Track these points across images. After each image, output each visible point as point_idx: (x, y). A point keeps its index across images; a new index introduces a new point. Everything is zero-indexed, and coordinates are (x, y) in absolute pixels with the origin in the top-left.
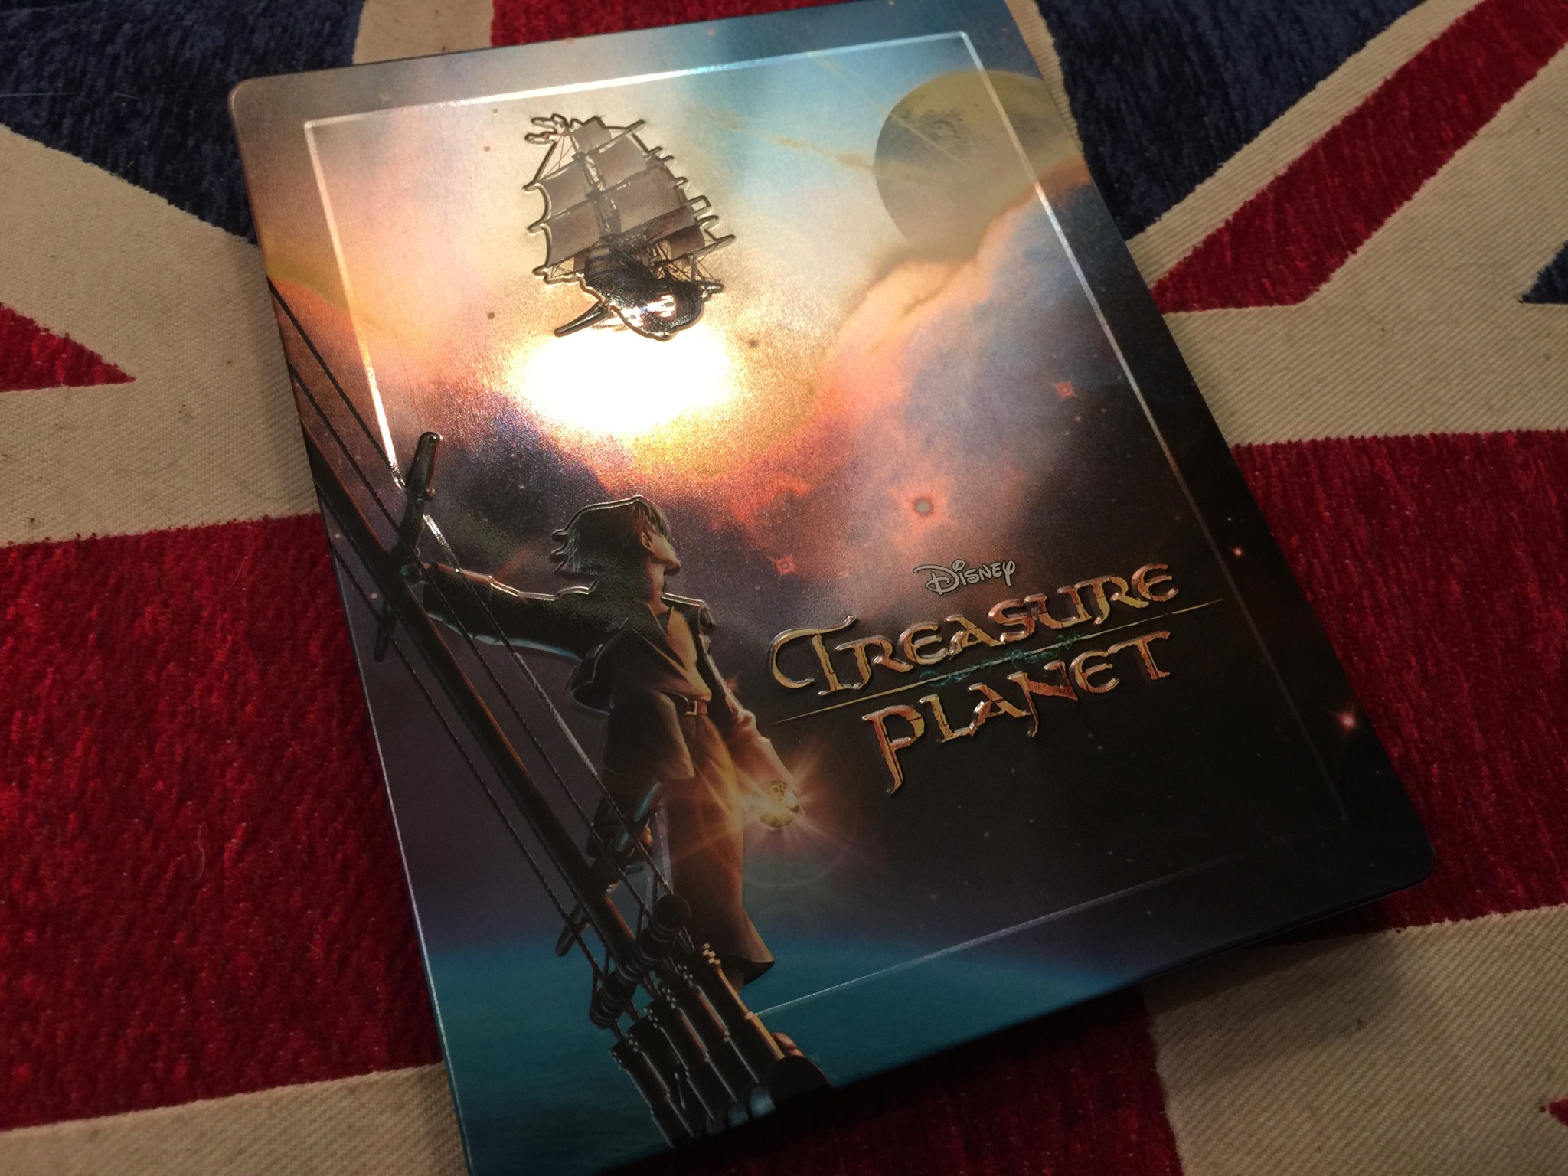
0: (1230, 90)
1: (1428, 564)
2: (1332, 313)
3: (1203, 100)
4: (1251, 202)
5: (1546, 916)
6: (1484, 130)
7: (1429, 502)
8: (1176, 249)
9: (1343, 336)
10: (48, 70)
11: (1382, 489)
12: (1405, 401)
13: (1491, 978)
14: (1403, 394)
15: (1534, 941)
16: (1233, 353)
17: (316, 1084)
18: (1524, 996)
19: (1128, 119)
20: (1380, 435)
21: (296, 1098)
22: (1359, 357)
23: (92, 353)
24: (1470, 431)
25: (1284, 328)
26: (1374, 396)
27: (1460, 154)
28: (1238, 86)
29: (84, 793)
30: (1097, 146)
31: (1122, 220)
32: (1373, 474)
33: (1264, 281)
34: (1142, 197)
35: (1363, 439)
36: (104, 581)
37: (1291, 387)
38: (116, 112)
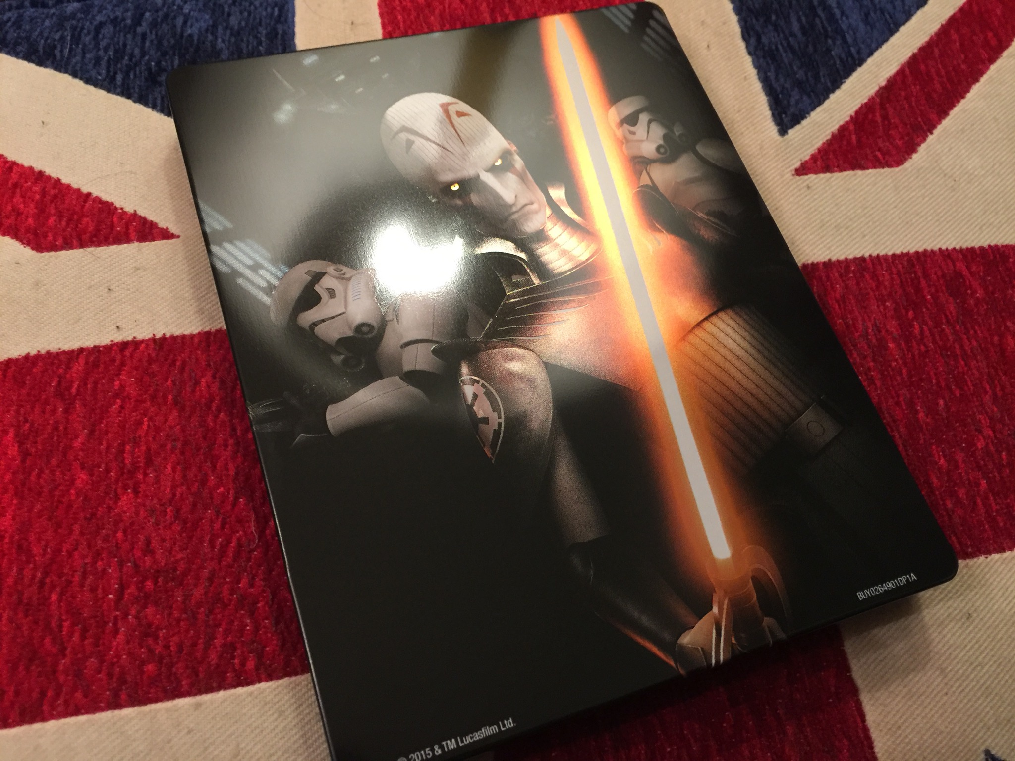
2: (921, 171)
3: (830, 41)
4: (866, 103)
6: (1005, 54)
7: (991, 288)
8: (821, 134)
9: (929, 186)
10: (103, 44)
11: (961, 281)
12: (971, 225)
14: (969, 221)
16: (862, 198)
19: (784, 55)
20: (957, 247)
22: (940, 199)
23: (152, 221)
25: (893, 182)
26: (951, 222)
27: (993, 68)
28: (851, 33)
29: (174, 495)
30: (765, 73)
31: (786, 117)
32: (955, 271)
33: (878, 153)
34: (797, 103)
35: (947, 249)
36: (174, 363)
37: (900, 218)
38: (149, 69)
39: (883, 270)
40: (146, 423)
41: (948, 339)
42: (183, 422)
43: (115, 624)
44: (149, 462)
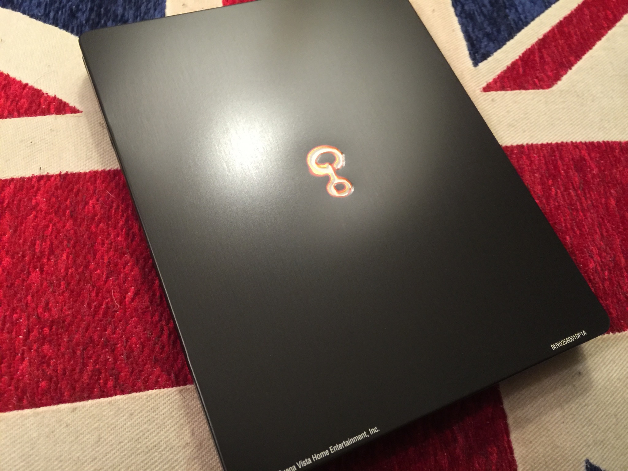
0: (518, 7)
1: (602, 193)
2: (562, 93)
3: (507, 11)
4: (529, 49)
6: (618, 24)
7: (603, 168)
8: (500, 67)
9: (567, 102)
12: (592, 128)
20: (583, 141)
21: (157, 395)
22: (574, 110)
23: (65, 102)
25: (544, 99)
26: (580, 126)
27: (610, 32)
28: (521, 6)
29: (67, 274)
30: (466, 27)
31: (478, 55)
32: (580, 156)
33: (535, 80)
34: (486, 46)
35: (576, 142)
36: (72, 190)
37: (547, 121)
38: (71, 10)
39: (534, 153)
40: (51, 227)
41: (573, 199)
42: (76, 228)
43: (23, 354)
44: (52, 252)
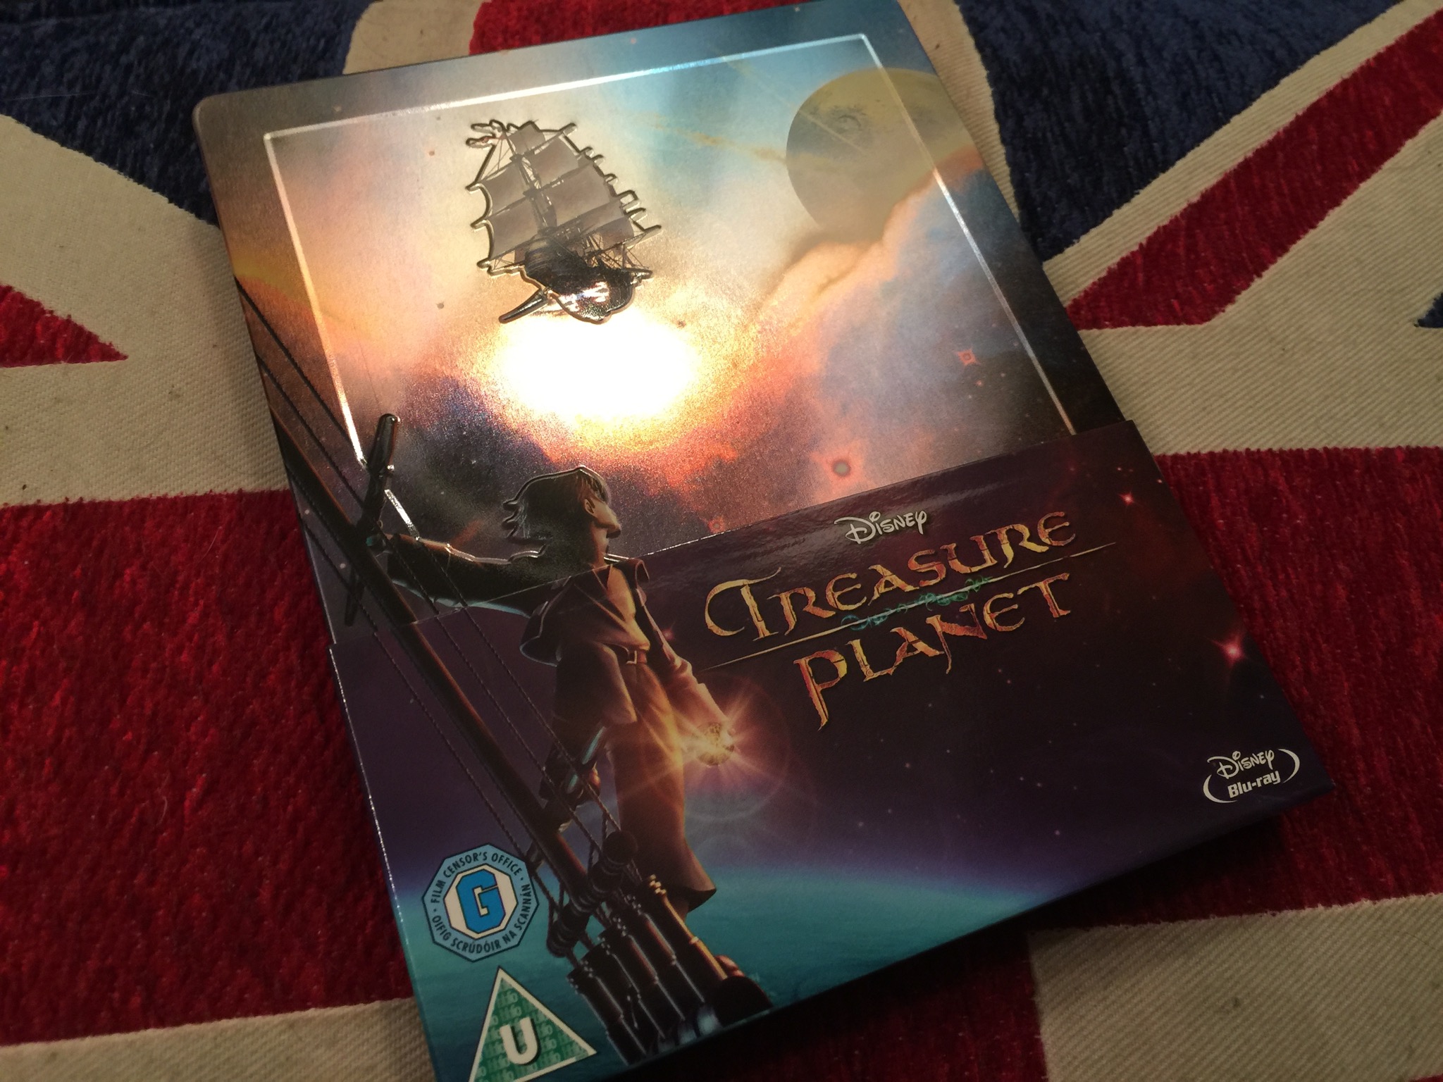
0: (1150, 122)
1: (1316, 570)
3: (1124, 131)
4: (1165, 227)
5: (1413, 905)
6: (1388, 165)
7: (1319, 511)
8: (1092, 270)
10: (68, 76)
11: (1275, 498)
12: (1301, 417)
13: (1359, 961)
14: (1300, 410)
15: (1401, 927)
16: (1141, 368)
17: (259, 1018)
18: (1389, 980)
19: (1053, 148)
20: (1275, 448)
21: (240, 1030)
22: (1260, 374)
23: (90, 333)
24: (1361, 447)
25: (1190, 345)
26: (1272, 411)
27: (1363, 186)
28: (1157, 119)
29: (59, 739)
30: (1022, 174)
31: (1043, 241)
32: (1266, 484)
33: (1174, 302)
34: (1063, 220)
35: (1258, 451)
36: (88, 542)
38: (126, 116)
41: (1243, 586)
42: (89, 632)
